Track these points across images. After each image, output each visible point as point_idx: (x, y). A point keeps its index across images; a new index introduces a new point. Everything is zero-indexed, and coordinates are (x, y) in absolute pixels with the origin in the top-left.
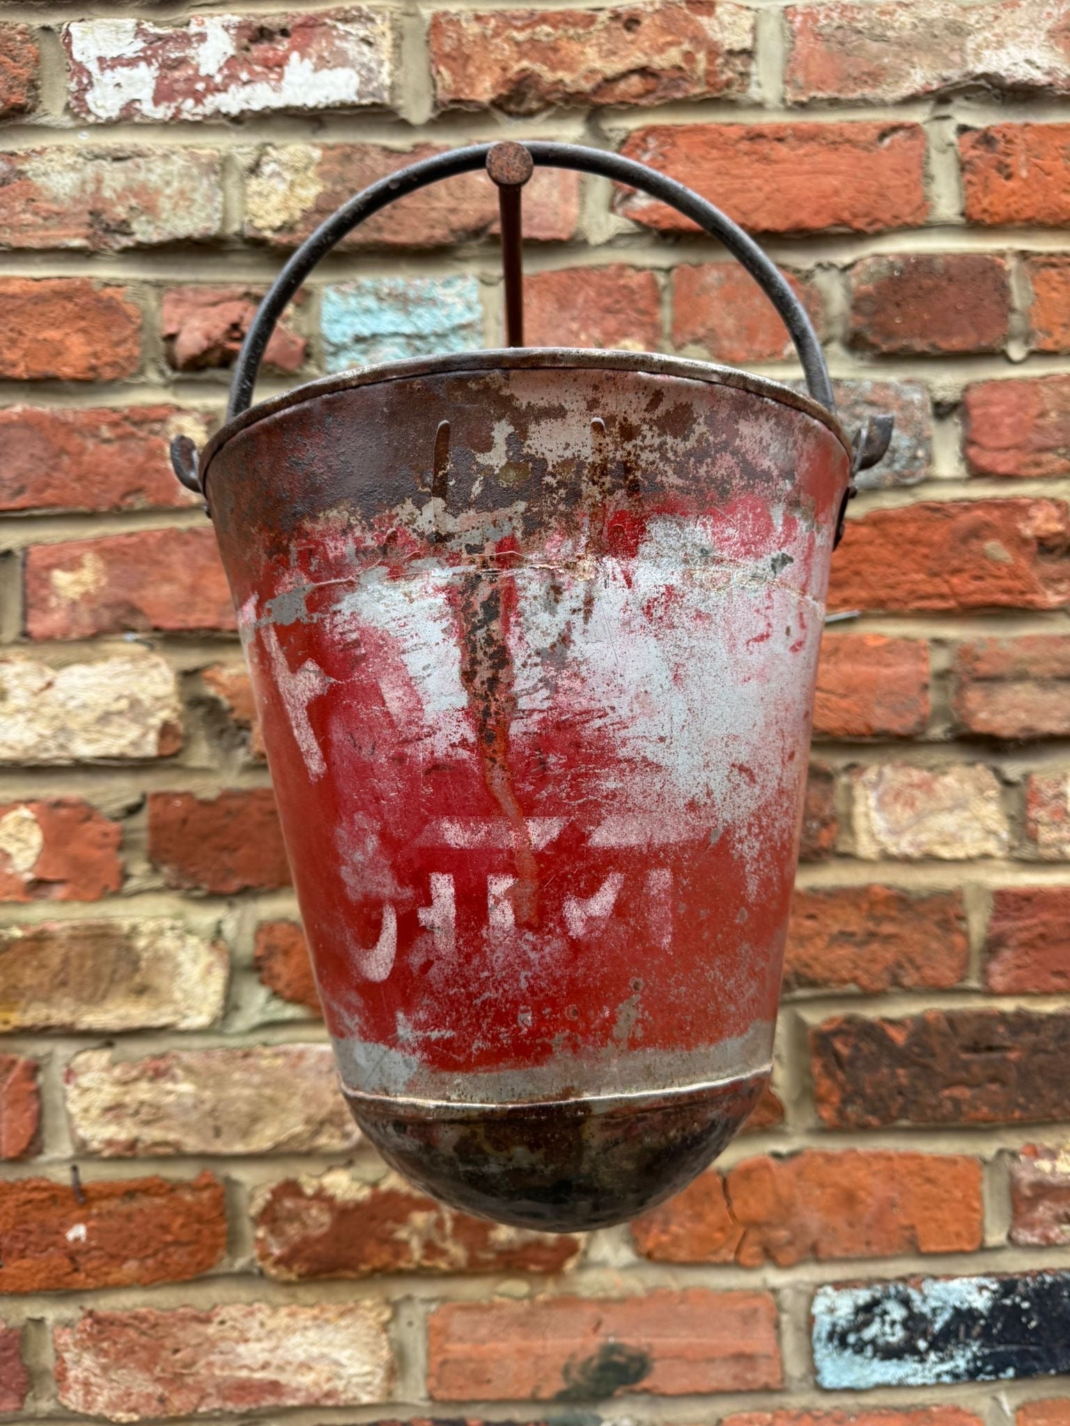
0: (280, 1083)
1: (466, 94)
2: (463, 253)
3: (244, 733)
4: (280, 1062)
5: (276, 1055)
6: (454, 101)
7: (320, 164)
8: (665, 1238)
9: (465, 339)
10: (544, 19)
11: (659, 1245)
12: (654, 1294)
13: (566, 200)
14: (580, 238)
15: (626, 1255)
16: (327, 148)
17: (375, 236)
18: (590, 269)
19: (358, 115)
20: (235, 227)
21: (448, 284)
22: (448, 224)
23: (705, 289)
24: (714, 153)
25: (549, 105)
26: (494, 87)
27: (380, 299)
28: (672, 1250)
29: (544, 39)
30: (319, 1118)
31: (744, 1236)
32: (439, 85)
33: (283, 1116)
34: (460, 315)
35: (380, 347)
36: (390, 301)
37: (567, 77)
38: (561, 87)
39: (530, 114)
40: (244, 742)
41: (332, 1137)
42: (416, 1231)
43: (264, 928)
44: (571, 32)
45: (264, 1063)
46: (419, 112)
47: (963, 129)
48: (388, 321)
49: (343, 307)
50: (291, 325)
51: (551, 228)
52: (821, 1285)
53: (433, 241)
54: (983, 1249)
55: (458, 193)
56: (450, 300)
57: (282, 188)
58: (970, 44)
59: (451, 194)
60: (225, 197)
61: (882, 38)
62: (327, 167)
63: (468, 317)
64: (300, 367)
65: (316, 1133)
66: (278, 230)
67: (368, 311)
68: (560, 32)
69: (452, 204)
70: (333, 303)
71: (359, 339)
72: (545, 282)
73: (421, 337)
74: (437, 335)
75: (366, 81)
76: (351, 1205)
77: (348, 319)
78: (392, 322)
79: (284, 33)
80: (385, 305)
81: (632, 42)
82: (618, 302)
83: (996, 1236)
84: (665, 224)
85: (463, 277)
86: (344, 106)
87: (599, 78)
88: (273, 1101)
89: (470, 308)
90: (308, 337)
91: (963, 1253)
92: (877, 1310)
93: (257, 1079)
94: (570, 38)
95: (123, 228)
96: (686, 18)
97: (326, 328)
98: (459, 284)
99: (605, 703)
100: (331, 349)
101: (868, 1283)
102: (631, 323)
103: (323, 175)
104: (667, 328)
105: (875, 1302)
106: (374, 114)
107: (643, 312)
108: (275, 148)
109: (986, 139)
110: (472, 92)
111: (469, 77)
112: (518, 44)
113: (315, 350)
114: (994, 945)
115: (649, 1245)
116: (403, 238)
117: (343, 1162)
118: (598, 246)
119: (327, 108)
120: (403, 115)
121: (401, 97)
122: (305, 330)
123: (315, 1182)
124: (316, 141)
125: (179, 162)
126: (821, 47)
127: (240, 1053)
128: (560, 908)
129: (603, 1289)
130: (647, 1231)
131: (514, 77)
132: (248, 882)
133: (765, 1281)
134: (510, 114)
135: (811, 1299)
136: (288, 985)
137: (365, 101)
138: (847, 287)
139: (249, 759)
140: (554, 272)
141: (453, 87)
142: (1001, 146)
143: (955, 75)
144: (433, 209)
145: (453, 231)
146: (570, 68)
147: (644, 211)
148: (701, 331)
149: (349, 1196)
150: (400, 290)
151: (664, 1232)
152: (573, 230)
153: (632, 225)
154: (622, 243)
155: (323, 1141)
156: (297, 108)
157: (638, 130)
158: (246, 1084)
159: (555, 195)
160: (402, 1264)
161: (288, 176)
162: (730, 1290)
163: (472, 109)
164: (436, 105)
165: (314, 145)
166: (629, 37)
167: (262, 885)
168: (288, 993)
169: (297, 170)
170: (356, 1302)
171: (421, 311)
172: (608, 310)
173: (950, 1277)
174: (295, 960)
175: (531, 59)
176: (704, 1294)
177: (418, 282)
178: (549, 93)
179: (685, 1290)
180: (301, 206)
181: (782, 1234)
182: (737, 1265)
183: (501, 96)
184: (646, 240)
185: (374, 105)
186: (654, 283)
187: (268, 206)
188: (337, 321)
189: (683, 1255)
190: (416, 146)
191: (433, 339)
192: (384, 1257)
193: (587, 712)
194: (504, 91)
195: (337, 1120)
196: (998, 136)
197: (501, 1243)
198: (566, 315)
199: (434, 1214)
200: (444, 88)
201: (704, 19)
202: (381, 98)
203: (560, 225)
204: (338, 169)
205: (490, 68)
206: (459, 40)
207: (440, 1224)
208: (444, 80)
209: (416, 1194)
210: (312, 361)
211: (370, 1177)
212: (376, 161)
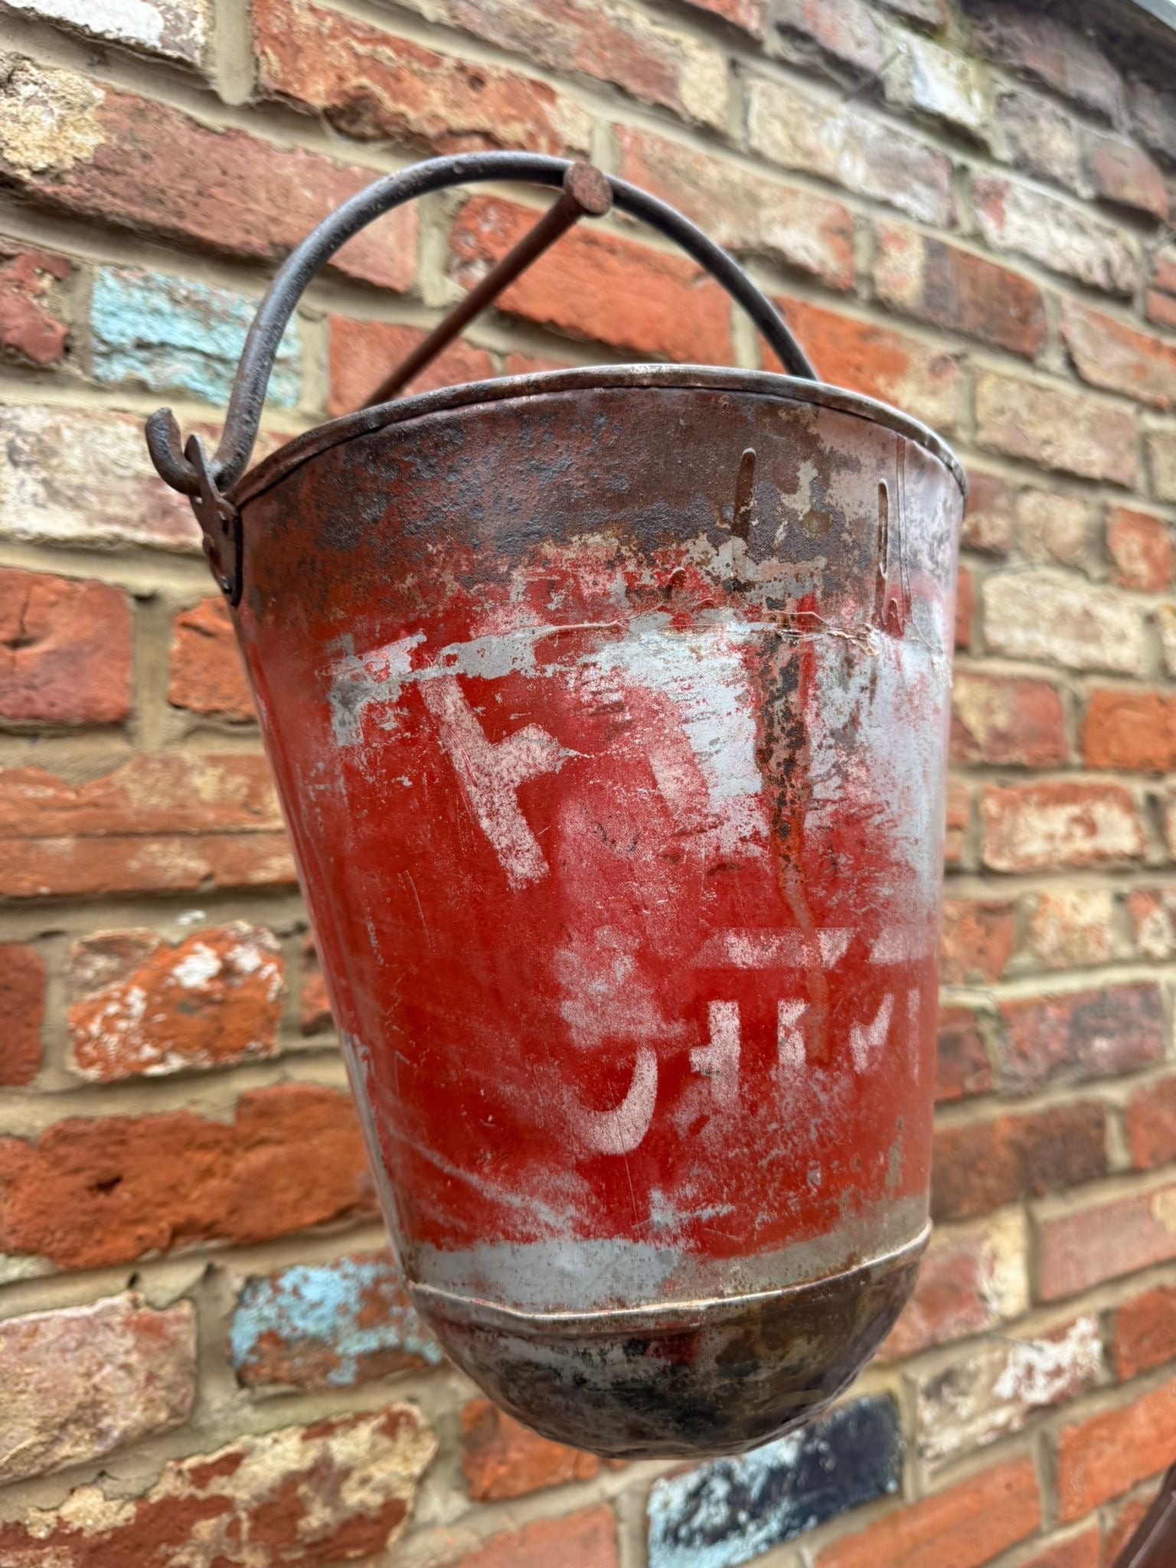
0: (4, 1378)
1: (294, 89)
6: (279, 92)
7: (101, 107)
8: (502, 1470)
9: (277, 376)
10: (385, 40)
11: (497, 1481)
12: (490, 1544)
13: (403, 249)
14: (415, 295)
15: (458, 1503)
16: (112, 91)
17: (173, 221)
19: (157, 66)
22: (268, 234)
25: (386, 136)
26: (329, 94)
27: (175, 302)
28: (511, 1483)
29: (386, 62)
30: (59, 1420)
32: (264, 68)
33: (3, 1429)
35: (167, 360)
36: (187, 306)
37: (411, 114)
38: (401, 121)
39: (362, 139)
41: (76, 1444)
42: (203, 1548)
44: (416, 66)
46: (234, 90)
48: (181, 331)
49: (124, 299)
50: (45, 303)
51: (386, 274)
52: (654, 1481)
53: (248, 249)
55: (280, 201)
57: (49, 121)
58: (765, 214)
59: (271, 200)
61: (695, 184)
62: (110, 115)
63: (282, 351)
64: (56, 361)
65: (56, 1440)
66: (40, 173)
67: (156, 312)
68: (402, 62)
69: (274, 212)
70: (110, 290)
71: (142, 345)
72: (376, 333)
73: (222, 360)
75: (173, 29)
76: (107, 1536)
77: (130, 316)
78: (188, 334)
80: (179, 310)
81: (477, 102)
86: (139, 47)
87: (443, 127)
90: (71, 325)
92: (704, 1492)
94: (413, 72)
96: (529, 98)
97: (97, 319)
99: (883, 797)
100: (103, 348)
101: (696, 1465)
103: (105, 123)
105: (704, 1483)
106: (177, 72)
108: (38, 67)
110: (302, 90)
111: (300, 71)
112: (356, 55)
113: (78, 343)
115: (485, 1483)
116: (209, 234)
117: (92, 1475)
118: (433, 309)
119: (117, 41)
120: (214, 87)
121: (214, 65)
122: (67, 315)
123: (50, 1518)
124: (97, 78)
126: (647, 170)
128: (846, 1038)
129: (434, 1557)
130: (481, 1467)
131: (352, 92)
133: (602, 1492)
134: (339, 131)
135: (646, 1498)
136: (13, 1231)
137: (169, 52)
140: (387, 325)
141: (281, 76)
143: (752, 239)
144: (249, 210)
145: (273, 245)
146: (414, 103)
150: (202, 297)
151: (501, 1463)
152: (409, 283)
153: (465, 292)
155: (64, 1450)
156: (75, 27)
157: (479, 196)
159: (391, 240)
161: (57, 108)
162: (570, 1513)
163: (300, 110)
164: (256, 90)
165: (95, 83)
166: (474, 95)
168: (12, 1242)
169: (70, 106)
171: (224, 328)
174: (22, 1195)
175: (371, 77)
176: (544, 1526)
177: (224, 293)
178: (388, 123)
179: (524, 1528)
180: (72, 152)
182: (578, 1481)
183: (335, 106)
185: (180, 61)
186: (489, 365)
187: (27, 138)
188: (113, 314)
189: (522, 1485)
190: (229, 129)
193: (869, 806)
194: (338, 102)
195: (88, 1414)
197: (315, 1531)
199: (226, 1518)
200: (269, 73)
201: (545, 106)
202: (191, 56)
203: (396, 274)
204: (127, 123)
205: (324, 71)
206: (290, 26)
207: (233, 1529)
208: (269, 63)
209: (201, 1495)
210: (72, 358)
211: (135, 1488)
212: (178, 128)
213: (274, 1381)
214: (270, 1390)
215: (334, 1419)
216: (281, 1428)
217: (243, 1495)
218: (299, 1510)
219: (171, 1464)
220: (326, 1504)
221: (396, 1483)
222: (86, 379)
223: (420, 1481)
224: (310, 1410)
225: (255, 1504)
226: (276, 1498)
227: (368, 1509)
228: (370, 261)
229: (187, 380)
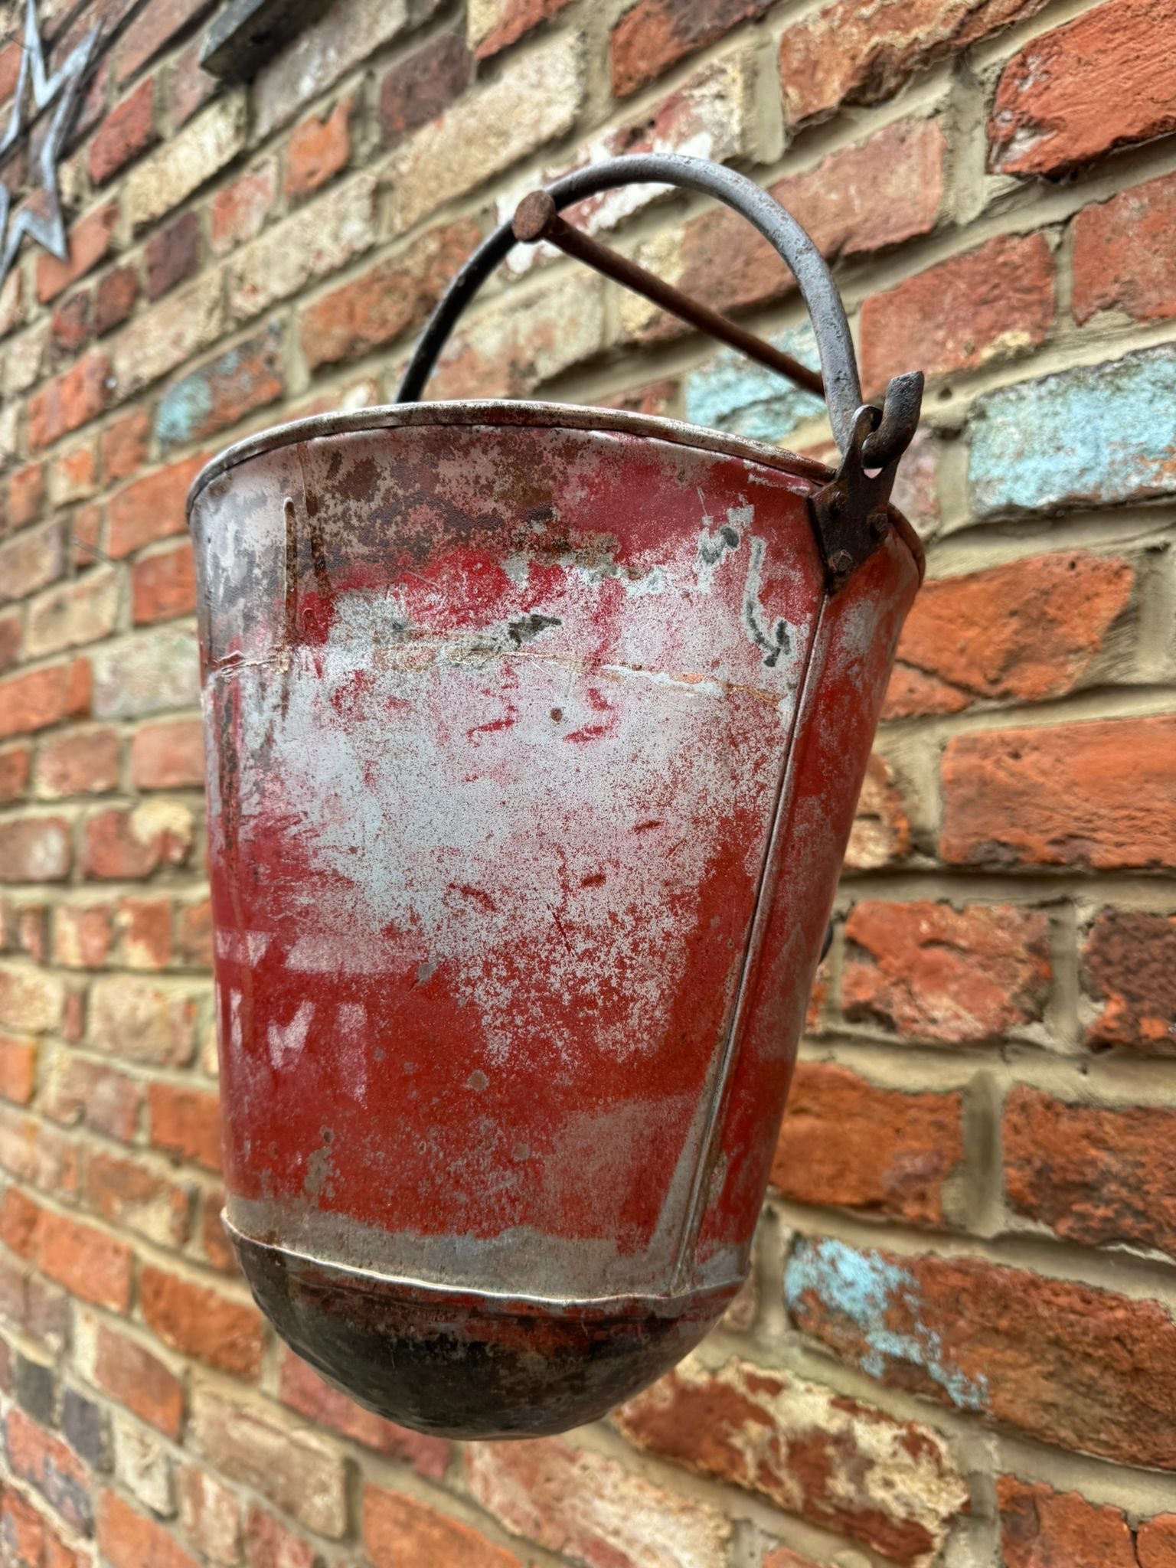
1: (816, 105)
6: (804, 120)
7: (684, 244)
13: (926, 183)
14: (946, 223)
16: (690, 225)
18: (957, 259)
20: (615, 337)
23: (1119, 229)
24: (1119, 37)
25: (907, 74)
26: (842, 85)
27: (738, 369)
32: (789, 110)
35: (741, 422)
37: (922, 32)
38: (916, 48)
39: (891, 95)
42: (751, 1444)
46: (774, 148)
48: (747, 390)
49: (705, 389)
51: (910, 224)
53: (784, 287)
55: (810, 222)
56: (807, 347)
60: (605, 311)
62: (688, 245)
66: (647, 327)
67: (727, 386)
70: (696, 388)
72: (906, 291)
75: (718, 139)
77: (710, 401)
78: (751, 392)
79: (652, 123)
80: (743, 374)
82: (996, 286)
84: (1053, 163)
87: (960, 14)
95: (531, 369)
99: (300, 808)
102: (1013, 309)
103: (685, 254)
104: (1066, 301)
107: (1030, 289)
110: (821, 100)
111: (818, 84)
112: (867, 21)
118: (971, 224)
120: (757, 158)
121: (754, 140)
124: (680, 222)
125: (570, 290)
131: (865, 61)
134: (869, 105)
140: (918, 276)
141: (801, 104)
146: (926, 19)
147: (1027, 157)
148: (1114, 290)
149: (689, 1376)
152: (935, 215)
153: (1010, 180)
154: (1001, 208)
157: (1014, 56)
159: (915, 179)
160: (736, 1477)
163: (824, 119)
164: (787, 133)
165: (679, 227)
169: (663, 260)
170: (697, 1502)
172: (983, 302)
175: (882, 31)
178: (904, 61)
183: (851, 90)
184: (1034, 193)
186: (1043, 246)
187: (638, 307)
188: (699, 408)
190: (771, 187)
192: (719, 1461)
194: (854, 84)
197: (841, 1498)
198: (929, 325)
199: (768, 1433)
200: (793, 110)
202: (733, 150)
204: (697, 243)
205: (838, 64)
206: (807, 49)
207: (774, 1444)
208: (790, 102)
209: (751, 1398)
213: (820, 1338)
214: (814, 1344)
215: (860, 1403)
216: (819, 1383)
217: (782, 1421)
218: (827, 1468)
219: (735, 1358)
220: (851, 1479)
221: (919, 1508)
223: (948, 1525)
224: (848, 1384)
225: (791, 1436)
226: (808, 1442)
227: (891, 1513)
228: (894, 222)
229: (755, 431)
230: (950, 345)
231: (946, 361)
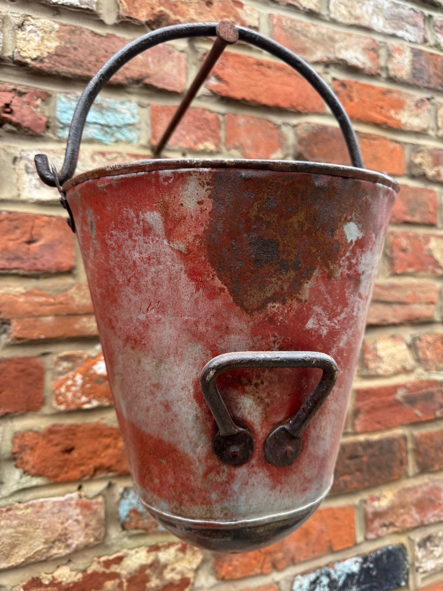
0: (31, 523)
1: (134, 15)
2: (130, 90)
3: (6, 326)
4: (29, 510)
5: (27, 507)
6: (127, 17)
7: (58, 31)
8: (230, 568)
9: (130, 131)
11: (228, 573)
13: (180, 75)
15: (212, 580)
16: (62, 25)
19: (79, 12)
20: (9, 54)
21: (122, 103)
22: (124, 74)
23: (238, 126)
24: (244, 68)
26: (148, 16)
28: (234, 574)
30: (52, 540)
31: (264, 560)
32: (121, 8)
33: (31, 542)
34: (128, 119)
35: (87, 128)
37: (182, 19)
40: (5, 332)
41: (59, 549)
43: (18, 436)
45: (19, 513)
46: (110, 19)
47: (334, 79)
48: (92, 116)
49: (69, 105)
50: (39, 110)
51: (173, 86)
52: (296, 576)
53: (117, 81)
54: (356, 544)
56: (124, 111)
57: (37, 39)
58: (337, 46)
60: (4, 36)
61: (306, 36)
62: (61, 34)
63: (132, 121)
64: (44, 132)
65: (51, 548)
66: (34, 60)
70: (63, 103)
73: (109, 126)
74: (117, 127)
76: (71, 585)
77: (70, 112)
81: (209, 12)
82: (202, 125)
83: (360, 538)
84: (224, 94)
85: (130, 101)
86: (71, 6)
88: (24, 534)
89: (133, 116)
90: (49, 117)
91: (349, 548)
92: (318, 582)
93: (15, 522)
94: (183, 3)
96: (232, 7)
97: (58, 114)
98: (128, 105)
100: (61, 126)
101: (314, 570)
102: (208, 135)
103: (60, 38)
104: (223, 140)
105: (318, 578)
106: (87, 14)
107: (214, 131)
108: (33, 18)
109: (343, 84)
110: (137, 15)
111: (136, 8)
113: (52, 125)
114: (356, 413)
115: (223, 573)
117: (65, 561)
119: (63, 5)
120: (102, 18)
121: (101, 9)
122: (47, 114)
123: (50, 576)
124: (56, 20)
126: (284, 34)
127: (4, 510)
130: (221, 567)
131: (157, 14)
132: (7, 410)
133: (273, 579)
135: (292, 583)
136: (33, 467)
137: (83, 6)
138: (296, 134)
139: (9, 340)
140: (174, 107)
141: (128, 11)
142: (348, 88)
143: (332, 57)
145: (127, 78)
146: (183, 15)
147: (214, 86)
148: (237, 144)
149: (69, 581)
150: (99, 102)
151: (230, 565)
152: (183, 88)
153: (208, 92)
154: (203, 99)
155: (54, 551)
158: (8, 527)
159: (175, 72)
161: (40, 34)
162: (259, 587)
163: (136, 23)
164: (119, 17)
165: (55, 22)
166: (208, 9)
167: (16, 412)
168: (33, 471)
169: (45, 32)
171: (109, 114)
172: (198, 128)
173: (344, 560)
174: (37, 453)
175: (165, 7)
177: (108, 100)
178: (172, 24)
180: (47, 50)
181: (280, 555)
182: (263, 574)
183: (150, 20)
184: (214, 100)
185: (88, 9)
186: (218, 119)
187: (29, 46)
188: (65, 112)
189: (238, 575)
190: (108, 34)
191: (114, 128)
194: (152, 18)
195: (63, 538)
196: (347, 85)
197: (153, 588)
199: (117, 581)
200: (123, 10)
201: (239, 10)
202: (92, 7)
203: (177, 85)
204: (68, 36)
205: (145, 6)
207: (120, 585)
208: (123, 6)
209: (107, 571)
210: (50, 130)
211: (82, 567)
212: (88, 36)
213: (136, 528)
214: (135, 532)
215: (160, 545)
216: (139, 547)
217: (124, 572)
218: (146, 579)
219: (96, 559)
220: (157, 578)
221: (185, 571)
222: (56, 138)
223: (196, 571)
224: (151, 541)
225: (129, 576)
226: (137, 574)
227: (174, 580)
228: (166, 81)
229: (94, 135)
230: (188, 138)
231: (186, 143)
